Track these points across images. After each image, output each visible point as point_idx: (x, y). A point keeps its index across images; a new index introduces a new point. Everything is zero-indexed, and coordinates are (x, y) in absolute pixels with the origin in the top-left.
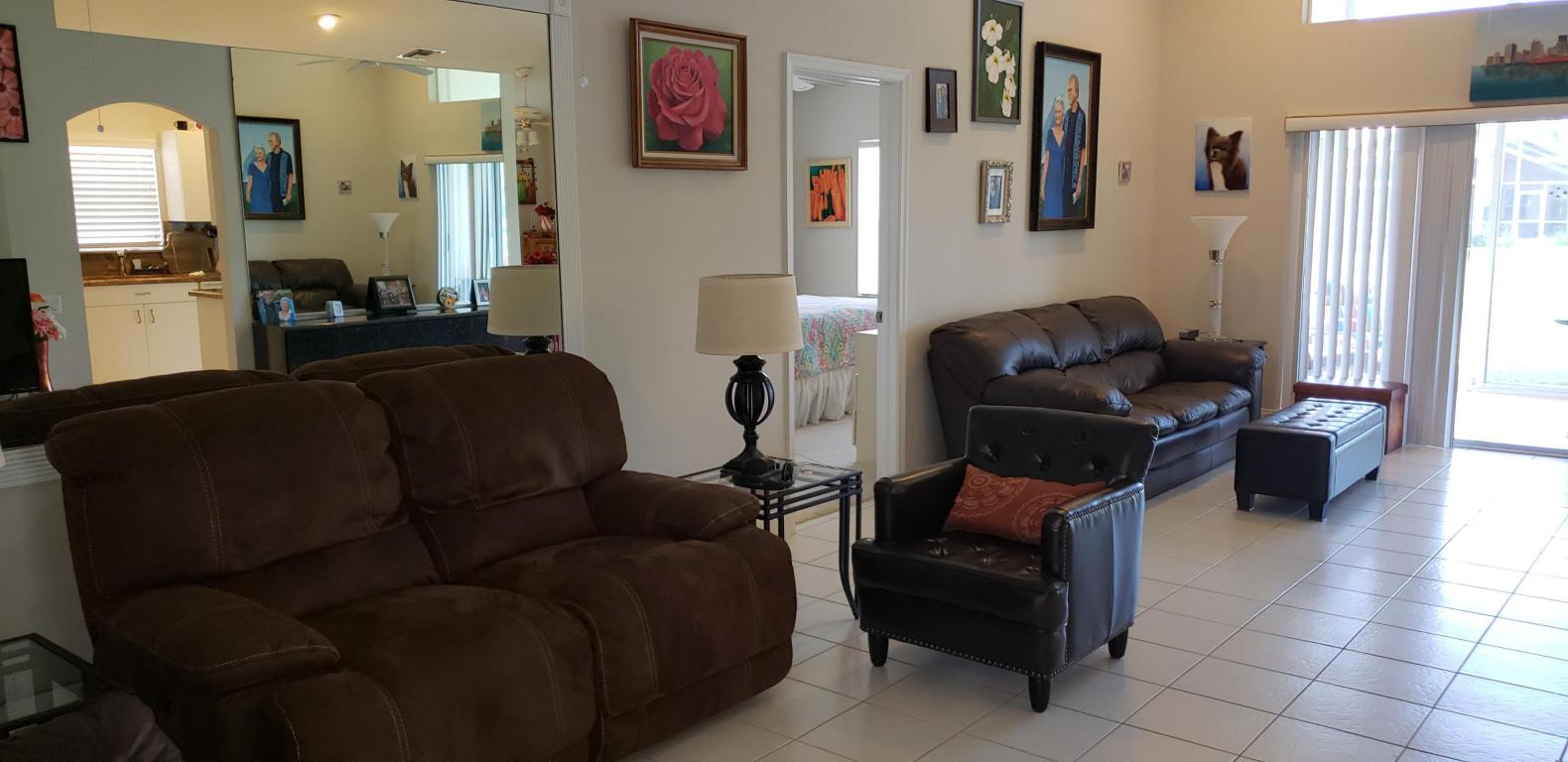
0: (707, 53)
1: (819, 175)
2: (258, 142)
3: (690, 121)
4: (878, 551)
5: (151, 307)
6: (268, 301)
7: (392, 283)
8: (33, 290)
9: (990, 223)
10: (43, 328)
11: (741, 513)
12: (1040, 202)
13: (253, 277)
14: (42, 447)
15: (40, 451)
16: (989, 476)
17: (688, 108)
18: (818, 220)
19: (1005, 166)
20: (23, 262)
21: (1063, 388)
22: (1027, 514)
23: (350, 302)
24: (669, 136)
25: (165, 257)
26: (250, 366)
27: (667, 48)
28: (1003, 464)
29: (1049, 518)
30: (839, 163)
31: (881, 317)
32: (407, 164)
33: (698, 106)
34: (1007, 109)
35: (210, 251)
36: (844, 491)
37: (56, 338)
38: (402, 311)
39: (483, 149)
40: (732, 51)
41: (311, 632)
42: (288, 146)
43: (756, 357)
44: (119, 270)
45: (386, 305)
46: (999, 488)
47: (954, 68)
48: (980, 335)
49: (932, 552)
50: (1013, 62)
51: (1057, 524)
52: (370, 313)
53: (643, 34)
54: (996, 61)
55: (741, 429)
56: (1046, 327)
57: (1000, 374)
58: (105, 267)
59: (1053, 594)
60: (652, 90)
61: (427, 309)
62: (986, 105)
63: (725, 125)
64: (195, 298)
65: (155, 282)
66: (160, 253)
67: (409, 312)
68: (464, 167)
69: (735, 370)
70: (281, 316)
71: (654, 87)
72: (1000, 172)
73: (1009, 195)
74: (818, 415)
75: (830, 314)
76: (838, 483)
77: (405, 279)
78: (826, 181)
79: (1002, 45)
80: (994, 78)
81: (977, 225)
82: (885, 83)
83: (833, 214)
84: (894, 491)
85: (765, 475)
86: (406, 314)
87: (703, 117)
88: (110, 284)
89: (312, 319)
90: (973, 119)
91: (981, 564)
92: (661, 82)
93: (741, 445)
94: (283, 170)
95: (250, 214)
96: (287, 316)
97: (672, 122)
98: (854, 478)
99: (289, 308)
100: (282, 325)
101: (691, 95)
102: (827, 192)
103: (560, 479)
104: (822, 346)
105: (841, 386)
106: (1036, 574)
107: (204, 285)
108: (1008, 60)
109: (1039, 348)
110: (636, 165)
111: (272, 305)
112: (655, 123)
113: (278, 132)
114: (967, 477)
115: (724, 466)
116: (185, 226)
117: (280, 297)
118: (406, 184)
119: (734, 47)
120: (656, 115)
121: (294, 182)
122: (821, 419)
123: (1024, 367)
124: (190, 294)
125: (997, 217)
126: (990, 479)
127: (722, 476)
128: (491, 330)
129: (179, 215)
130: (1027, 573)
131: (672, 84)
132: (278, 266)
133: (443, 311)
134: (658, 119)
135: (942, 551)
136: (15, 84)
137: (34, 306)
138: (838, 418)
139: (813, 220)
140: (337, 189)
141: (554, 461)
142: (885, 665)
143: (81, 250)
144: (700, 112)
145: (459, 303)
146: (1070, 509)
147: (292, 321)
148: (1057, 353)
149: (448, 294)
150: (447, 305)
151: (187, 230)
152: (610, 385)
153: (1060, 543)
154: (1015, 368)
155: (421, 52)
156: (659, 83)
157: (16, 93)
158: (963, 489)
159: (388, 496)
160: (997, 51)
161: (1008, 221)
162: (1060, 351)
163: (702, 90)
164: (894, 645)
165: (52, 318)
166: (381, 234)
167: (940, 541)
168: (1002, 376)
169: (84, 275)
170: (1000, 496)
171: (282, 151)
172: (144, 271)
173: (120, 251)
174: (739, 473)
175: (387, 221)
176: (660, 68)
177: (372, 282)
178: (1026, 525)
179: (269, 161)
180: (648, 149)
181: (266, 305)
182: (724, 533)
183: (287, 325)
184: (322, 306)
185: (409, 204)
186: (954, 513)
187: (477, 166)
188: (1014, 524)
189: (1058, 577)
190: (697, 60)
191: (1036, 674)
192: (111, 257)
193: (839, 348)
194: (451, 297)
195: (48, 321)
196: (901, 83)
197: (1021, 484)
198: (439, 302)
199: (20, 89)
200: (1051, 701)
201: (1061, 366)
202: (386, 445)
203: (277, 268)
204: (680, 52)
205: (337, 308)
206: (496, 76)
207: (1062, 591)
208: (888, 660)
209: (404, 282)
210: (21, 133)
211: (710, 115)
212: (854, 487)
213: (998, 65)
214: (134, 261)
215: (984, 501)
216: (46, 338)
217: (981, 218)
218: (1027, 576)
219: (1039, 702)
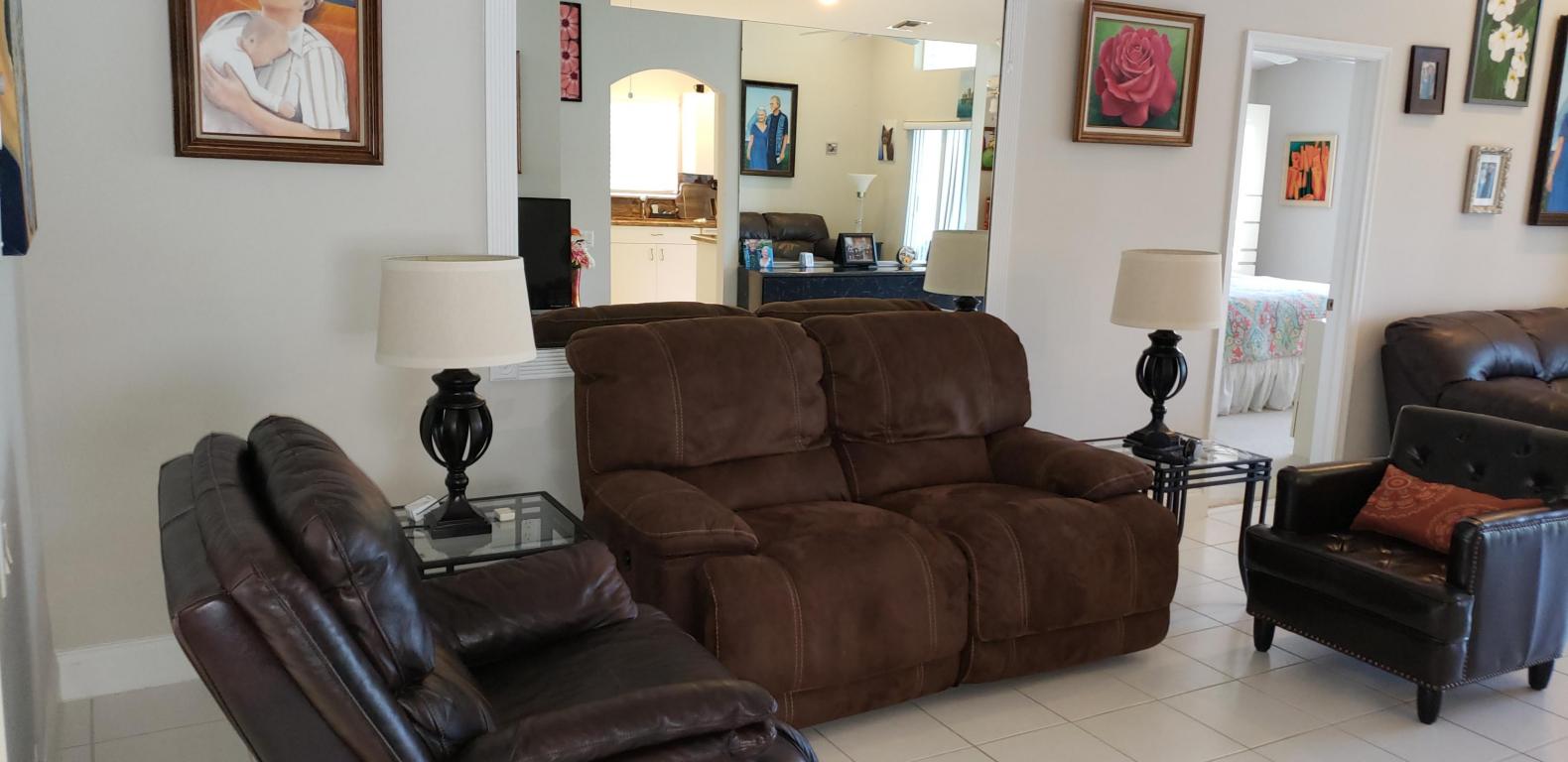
0: (1161, 32)
1: (1300, 151)
2: (761, 104)
3: (1136, 98)
4: (1274, 537)
5: (661, 246)
6: (752, 249)
7: (859, 239)
8: (573, 226)
9: (1475, 213)
10: (578, 257)
11: (1132, 480)
12: (1545, 194)
13: (743, 227)
14: (563, 350)
15: (562, 352)
16: (1410, 479)
17: (1136, 84)
18: (1293, 198)
19: (1502, 152)
20: (568, 202)
21: (1536, 399)
22: (1444, 522)
23: (819, 254)
24: (1112, 111)
25: (677, 204)
26: (733, 303)
27: (1120, 28)
28: (1427, 467)
29: (1460, 528)
30: (1324, 139)
31: (1331, 305)
32: (888, 129)
33: (1146, 83)
34: (1511, 89)
35: (713, 201)
36: (1251, 475)
37: (587, 266)
38: (864, 266)
39: (958, 116)
40: (1188, 30)
41: (737, 518)
42: (787, 110)
43: (1171, 332)
44: (641, 213)
45: (851, 259)
46: (1417, 492)
47: (1446, 46)
48: (1447, 334)
49: (1330, 547)
50: (1526, 38)
51: (1469, 534)
52: (837, 265)
53: (1096, 15)
54: (1503, 37)
55: (1149, 402)
56: (1529, 331)
57: (1464, 378)
58: (628, 209)
59: (1452, 604)
60: (1100, 68)
61: (886, 266)
62: (1485, 83)
63: (1174, 101)
64: (695, 242)
65: (667, 225)
66: (673, 201)
67: (870, 267)
68: (939, 133)
69: (1148, 344)
70: (762, 263)
71: (1102, 65)
72: (1497, 159)
73: (1503, 185)
74: (1262, 402)
75: (1287, 298)
76: (1246, 467)
77: (870, 237)
78: (1307, 158)
79: (1513, 20)
80: (1497, 56)
81: (1459, 215)
82: (1361, 62)
83: (1312, 192)
84: (1298, 480)
85: (1167, 449)
86: (868, 269)
87: (1150, 94)
88: (633, 225)
89: (785, 267)
90: (1466, 100)
91: (1381, 565)
92: (1111, 61)
93: (1148, 418)
94: (780, 131)
95: (745, 168)
96: (766, 263)
97: (1116, 98)
98: (1263, 464)
99: (769, 256)
100: (761, 271)
101: (1140, 72)
102: (1307, 170)
103: (964, 426)
104: (1273, 331)
105: (1291, 372)
106: (1440, 582)
107: (705, 231)
108: (1519, 37)
109: (1517, 354)
110: (1075, 139)
111: (755, 253)
112: (1100, 100)
113: (779, 96)
114: (1385, 477)
115: (1129, 437)
116: (696, 178)
117: (763, 246)
118: (885, 147)
119: (1191, 26)
120: (1102, 91)
121: (788, 142)
122: (1265, 408)
123: (1496, 373)
124: (693, 238)
125: (1486, 207)
126: (1410, 482)
127: (1124, 446)
128: (927, 287)
129: (693, 169)
130: (1433, 580)
131: (1121, 61)
132: (767, 218)
133: (900, 268)
134: (1104, 96)
135: (1342, 548)
136: (576, 54)
137: (574, 239)
138: (1284, 408)
139: (1288, 198)
140: (824, 148)
141: (960, 408)
142: (1269, 651)
143: (613, 194)
144: (1148, 89)
145: (915, 262)
146: (1486, 521)
147: (770, 268)
148: (1542, 361)
149: (907, 253)
150: (904, 263)
151: (696, 181)
152: (1021, 346)
153: (1471, 555)
154: (1483, 373)
155: (909, 24)
156: (1107, 60)
157: (577, 60)
158: (1379, 488)
159: (814, 420)
160: (1506, 27)
161: (1500, 213)
162: (1547, 360)
163: (1153, 66)
164: (1280, 634)
165: (586, 250)
166: (859, 194)
167: (1344, 538)
168: (1466, 380)
169: (613, 215)
170: (1418, 501)
171: (780, 113)
172: (659, 216)
173: (643, 197)
174: (1140, 444)
175: (865, 182)
176: (1110, 48)
177: (841, 237)
178: (1439, 532)
179: (769, 123)
180: (1090, 124)
181: (751, 253)
182: (1111, 497)
183: (766, 271)
184: (796, 257)
185: (886, 165)
186: (1364, 512)
187: (950, 133)
188: (1428, 532)
189: (1464, 589)
190: (1150, 39)
191: (1425, 683)
192: (635, 201)
193: (1293, 335)
194: (908, 256)
195: (582, 252)
196: (1379, 62)
197: (1445, 491)
198: (898, 259)
199: (579, 57)
200: (1441, 715)
201: (1545, 377)
202: (819, 378)
203: (766, 220)
204: (1133, 31)
205: (808, 259)
206: (974, 47)
207: (1465, 604)
208: (1272, 647)
209: (869, 240)
210: (578, 94)
211: (1158, 91)
212: (1263, 473)
213: (1505, 42)
214: (653, 206)
215: (1399, 503)
216: (579, 266)
217: (1465, 207)
218: (1428, 582)
219: (1428, 714)
